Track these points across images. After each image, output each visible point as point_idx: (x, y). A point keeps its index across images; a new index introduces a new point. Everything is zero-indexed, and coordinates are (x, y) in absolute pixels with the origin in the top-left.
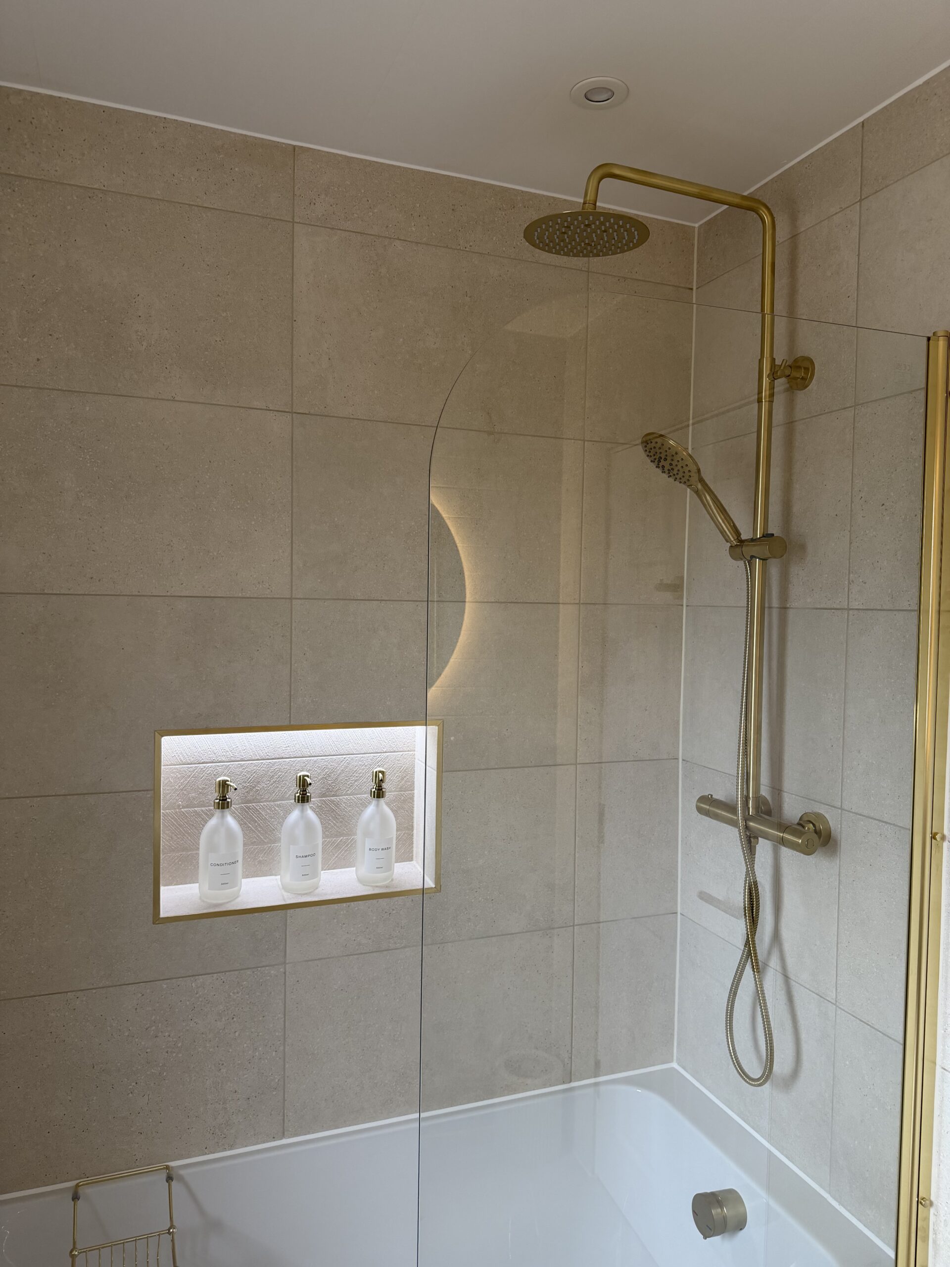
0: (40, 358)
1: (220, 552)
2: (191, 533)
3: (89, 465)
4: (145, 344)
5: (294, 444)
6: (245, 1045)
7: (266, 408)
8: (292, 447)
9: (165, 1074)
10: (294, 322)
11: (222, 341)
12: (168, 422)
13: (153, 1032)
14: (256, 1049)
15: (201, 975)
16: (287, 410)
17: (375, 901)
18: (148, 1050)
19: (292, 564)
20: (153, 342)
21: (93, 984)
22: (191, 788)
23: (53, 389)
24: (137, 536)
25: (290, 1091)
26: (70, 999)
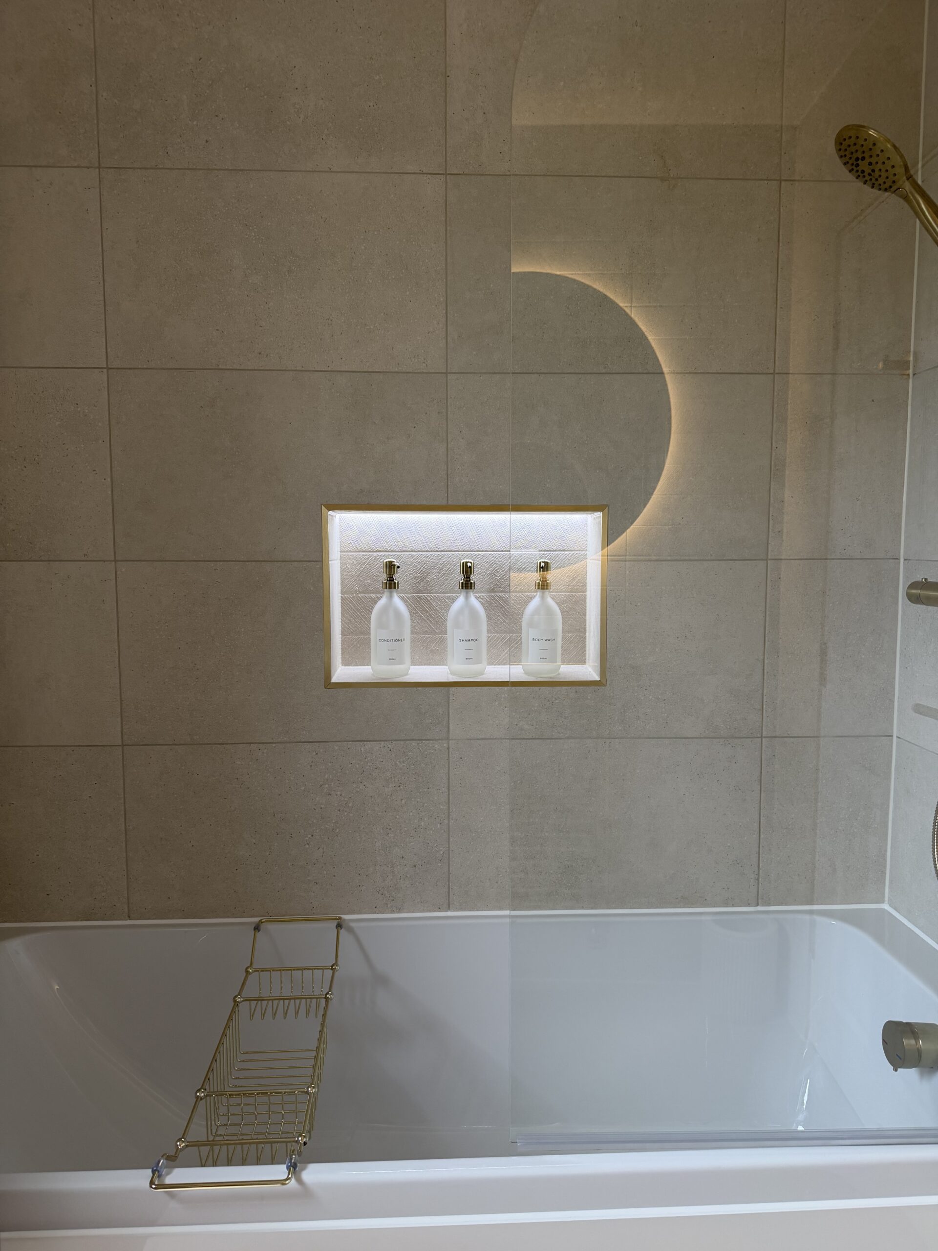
0: (208, 140)
1: (376, 325)
2: (349, 307)
3: (254, 241)
4: (302, 116)
5: (448, 207)
6: (411, 814)
7: (419, 172)
8: (446, 210)
9: (337, 830)
10: (447, 78)
11: (375, 106)
12: (325, 194)
13: (326, 790)
14: (421, 819)
15: (369, 741)
16: (441, 172)
17: (537, 688)
18: (322, 806)
19: (447, 336)
20: (310, 114)
21: (273, 739)
22: (367, 575)
23: (220, 170)
24: (299, 311)
25: (455, 865)
26: (254, 750)
